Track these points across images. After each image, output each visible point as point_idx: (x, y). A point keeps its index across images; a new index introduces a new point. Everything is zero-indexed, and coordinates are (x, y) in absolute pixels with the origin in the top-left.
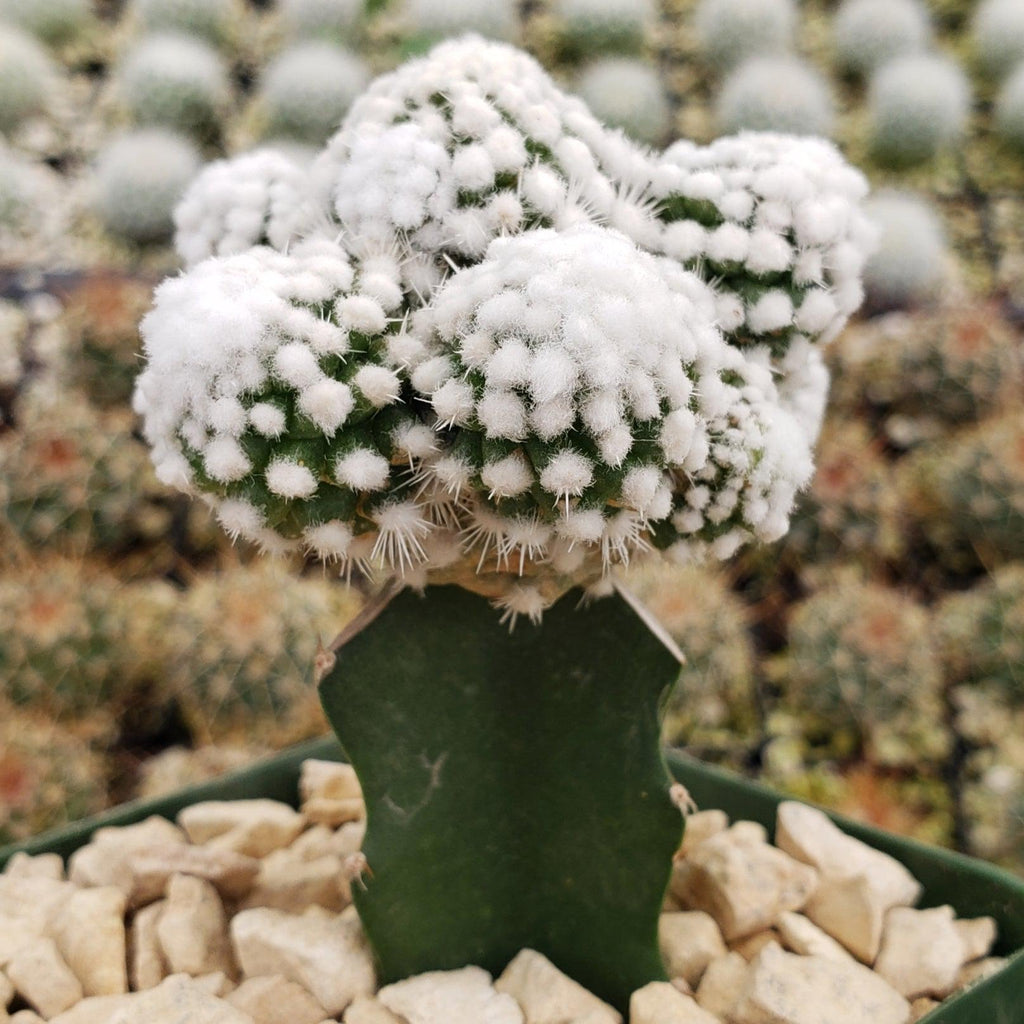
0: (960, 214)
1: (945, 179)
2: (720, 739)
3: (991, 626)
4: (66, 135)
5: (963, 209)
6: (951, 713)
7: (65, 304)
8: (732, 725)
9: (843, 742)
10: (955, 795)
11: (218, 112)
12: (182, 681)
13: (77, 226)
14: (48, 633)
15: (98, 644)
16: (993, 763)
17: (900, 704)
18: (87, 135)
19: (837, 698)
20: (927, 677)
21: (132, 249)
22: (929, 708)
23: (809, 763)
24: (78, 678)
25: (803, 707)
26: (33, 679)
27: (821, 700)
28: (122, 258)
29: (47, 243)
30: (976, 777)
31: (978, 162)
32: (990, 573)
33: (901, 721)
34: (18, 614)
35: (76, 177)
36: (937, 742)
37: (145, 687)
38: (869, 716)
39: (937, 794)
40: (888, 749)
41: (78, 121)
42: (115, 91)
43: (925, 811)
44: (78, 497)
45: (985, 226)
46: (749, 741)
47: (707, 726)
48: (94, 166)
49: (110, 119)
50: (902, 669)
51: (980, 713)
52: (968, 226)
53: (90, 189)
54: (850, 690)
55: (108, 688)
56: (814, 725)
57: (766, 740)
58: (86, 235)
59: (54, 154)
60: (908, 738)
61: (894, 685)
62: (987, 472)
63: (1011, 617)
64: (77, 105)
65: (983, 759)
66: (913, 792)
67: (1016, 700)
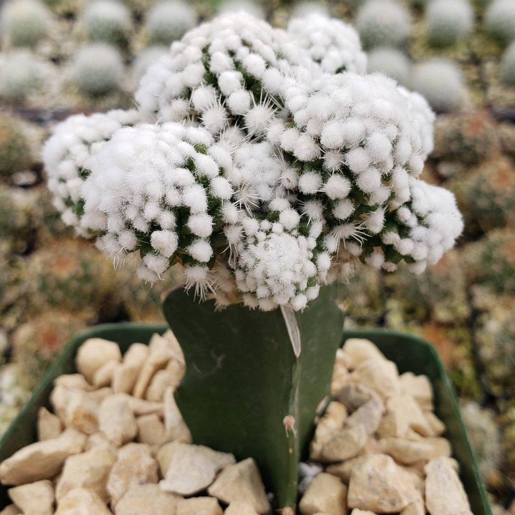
0: (469, 69)
1: (462, 52)
2: (365, 312)
3: (487, 259)
4: (59, 47)
5: (470, 66)
6: (470, 298)
8: (371, 305)
9: (421, 312)
10: (472, 334)
11: (126, 34)
12: (125, 294)
14: (64, 274)
15: (87, 278)
16: (489, 319)
17: (446, 295)
18: (68, 47)
19: (418, 293)
20: (458, 281)
21: (91, 98)
22: (459, 295)
23: (406, 321)
24: (79, 294)
25: (403, 296)
26: (59, 295)
27: (411, 293)
29: (53, 97)
30: (481, 326)
31: (477, 44)
32: (486, 234)
33: (447, 302)
34: (51, 266)
36: (463, 311)
37: (108, 297)
38: (433, 300)
39: (462, 333)
40: (442, 314)
43: (459, 342)
45: (481, 74)
46: (379, 313)
47: (359, 307)
48: (73, 61)
49: (79, 39)
50: (448, 278)
53: (71, 72)
54: (424, 289)
55: (92, 298)
56: (408, 305)
57: (386, 312)
59: (54, 56)
60: (451, 309)
61: (443, 286)
62: (484, 188)
63: (495, 254)
64: (63, 33)
65: (484, 318)
66: (452, 334)
67: (499, 290)
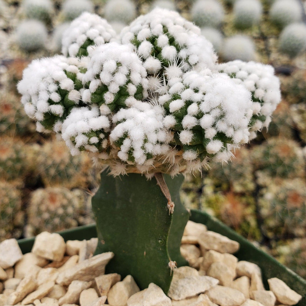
0: (259, 42)
1: (255, 32)
2: (191, 186)
3: (266, 154)
4: (8, 22)
5: (260, 41)
6: (255, 178)
7: (8, 68)
8: (194, 182)
9: (225, 186)
10: (256, 201)
11: (50, 16)
13: (11, 47)
14: (4, 156)
15: (18, 160)
16: (267, 192)
17: (241, 175)
18: (14, 22)
19: (223, 174)
20: (248, 168)
21: (27, 53)
22: (249, 177)
23: (215, 192)
24: (13, 169)
25: (214, 177)
27: (219, 174)
28: (24, 56)
29: (3, 52)
30: (262, 196)
31: (265, 28)
32: (266, 140)
33: (241, 181)
35: (11, 34)
36: (251, 186)
38: (232, 179)
39: (251, 200)
40: (237, 188)
41: (12, 18)
42: (22, 10)
43: (248, 205)
44: (12, 120)
45: (266, 45)
46: (199, 186)
47: (187, 182)
48: (16, 31)
49: (20, 18)
50: (241, 165)
51: (263, 178)
52: (262, 46)
53: (15, 37)
54: (227, 171)
55: (21, 172)
56: (217, 182)
57: (203, 186)
58: (14, 50)
59: (5, 27)
60: (243, 185)
61: (239, 170)
63: (272, 151)
64: (11, 14)
65: (264, 191)
66: (244, 200)
67: (273, 174)
